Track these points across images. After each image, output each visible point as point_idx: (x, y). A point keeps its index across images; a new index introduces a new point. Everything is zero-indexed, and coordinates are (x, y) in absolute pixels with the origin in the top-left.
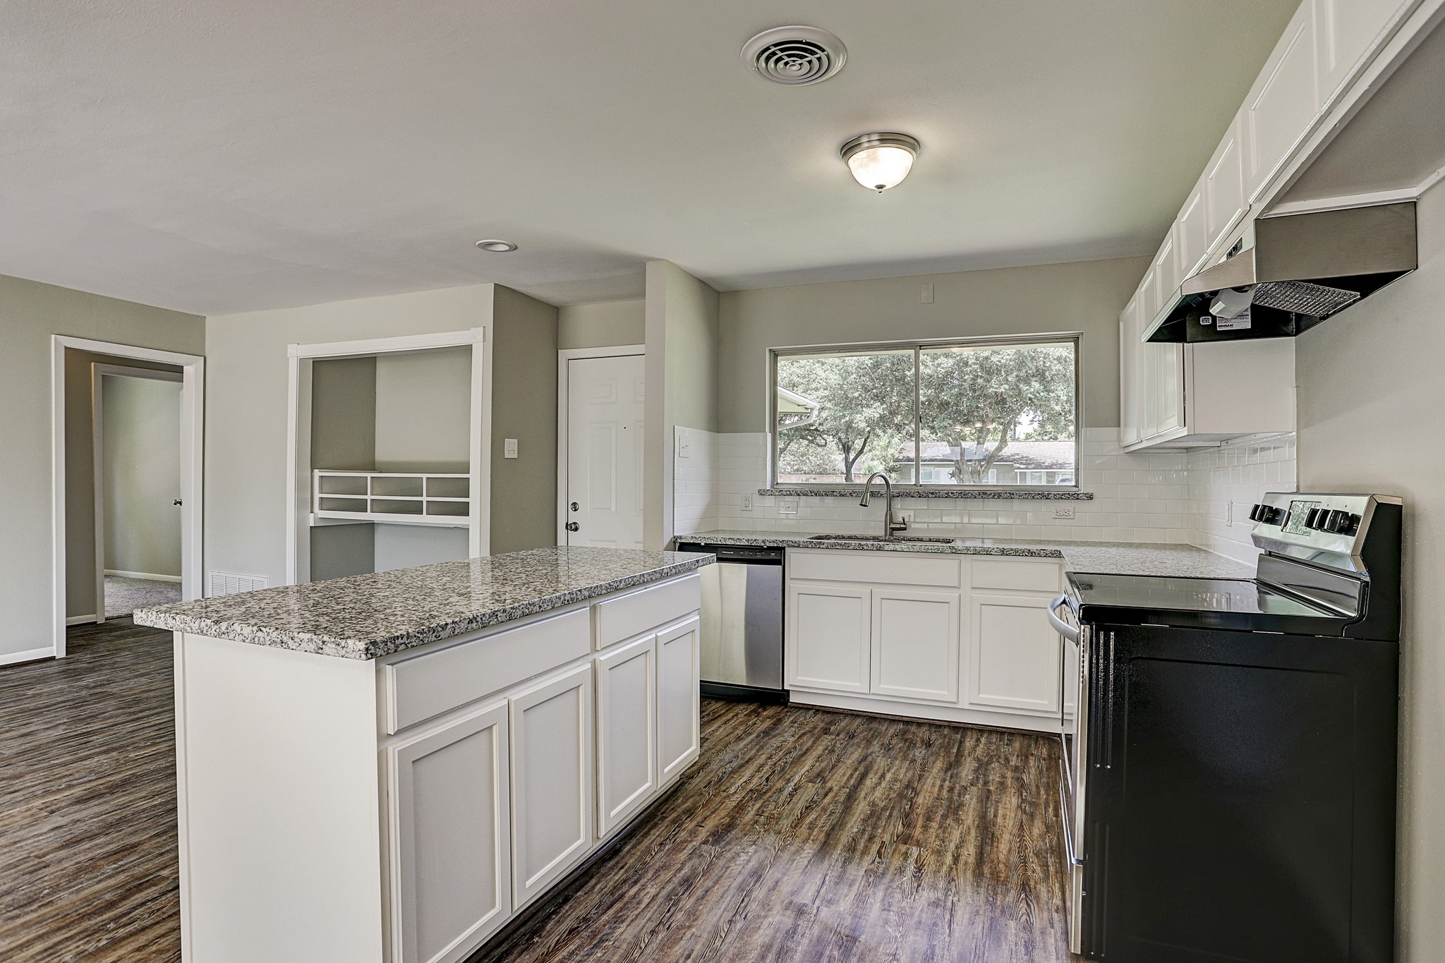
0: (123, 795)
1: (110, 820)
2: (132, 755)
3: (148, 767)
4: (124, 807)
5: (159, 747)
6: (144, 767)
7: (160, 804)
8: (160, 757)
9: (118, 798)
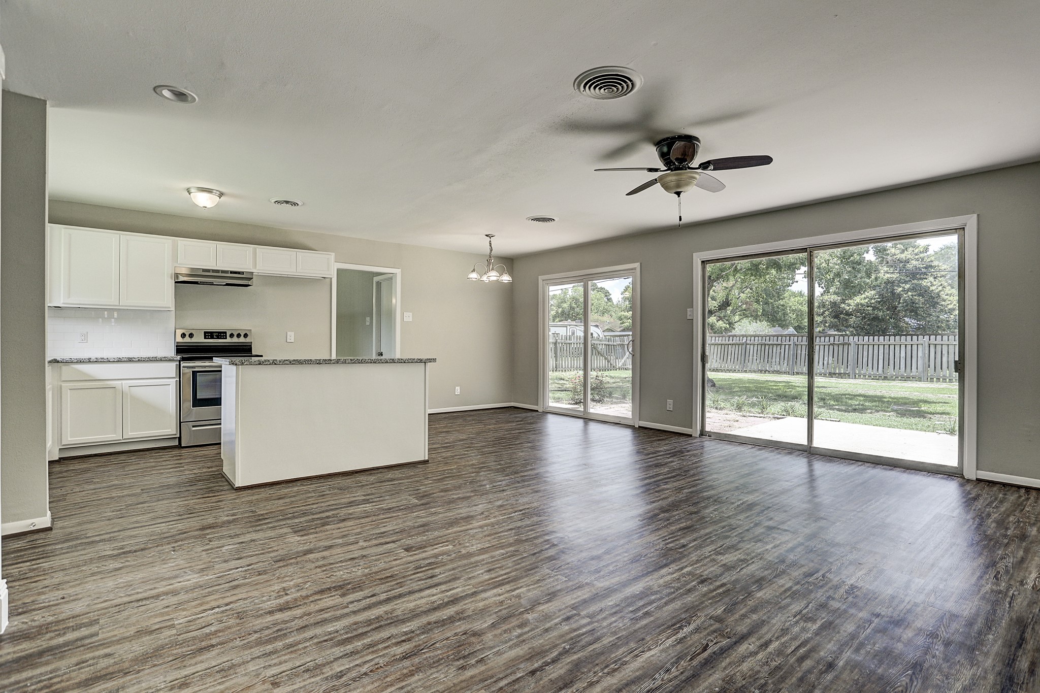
0: (451, 516)
1: (454, 505)
2: (450, 547)
3: (439, 533)
4: (449, 510)
5: (432, 552)
6: (441, 534)
7: (432, 508)
8: (431, 541)
9: (453, 516)
